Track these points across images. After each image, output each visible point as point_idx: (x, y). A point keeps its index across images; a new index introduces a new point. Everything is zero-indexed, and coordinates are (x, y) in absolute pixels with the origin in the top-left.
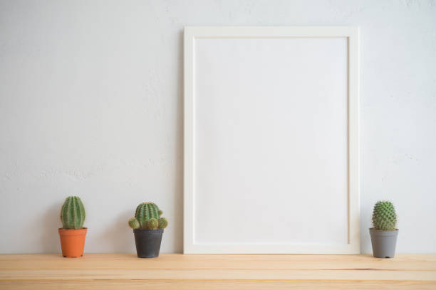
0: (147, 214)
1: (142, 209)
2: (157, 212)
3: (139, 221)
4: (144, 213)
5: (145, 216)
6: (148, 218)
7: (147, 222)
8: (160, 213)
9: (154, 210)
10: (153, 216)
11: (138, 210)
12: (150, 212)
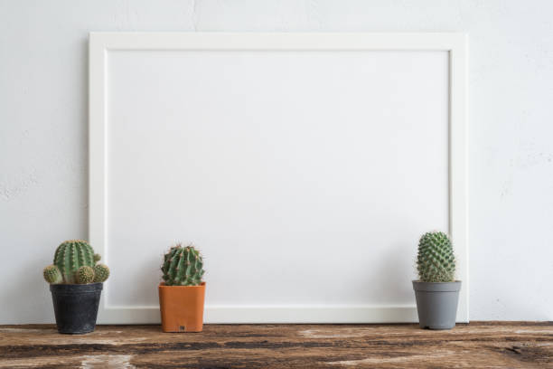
0: (75, 260)
1: (67, 251)
2: (91, 257)
3: (62, 271)
4: (71, 259)
5: (71, 263)
6: (76, 266)
7: (75, 273)
8: (96, 258)
9: (87, 254)
10: (85, 263)
11: (59, 255)
12: (80, 256)
